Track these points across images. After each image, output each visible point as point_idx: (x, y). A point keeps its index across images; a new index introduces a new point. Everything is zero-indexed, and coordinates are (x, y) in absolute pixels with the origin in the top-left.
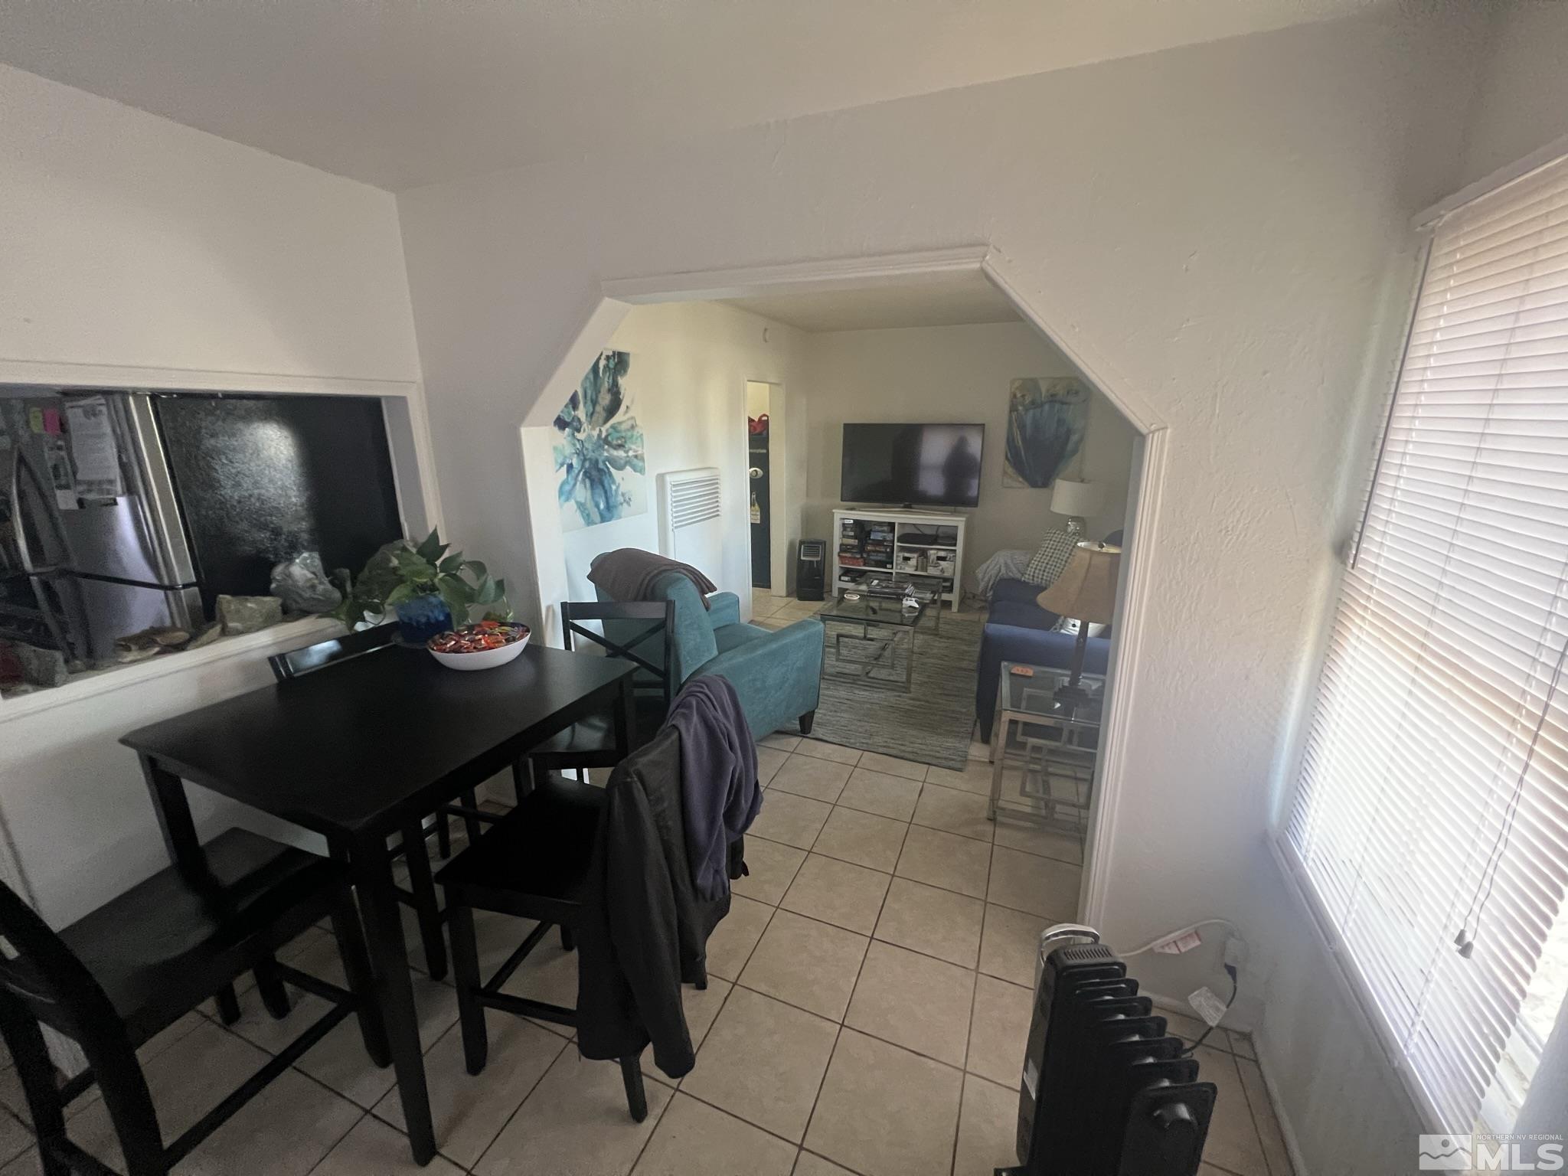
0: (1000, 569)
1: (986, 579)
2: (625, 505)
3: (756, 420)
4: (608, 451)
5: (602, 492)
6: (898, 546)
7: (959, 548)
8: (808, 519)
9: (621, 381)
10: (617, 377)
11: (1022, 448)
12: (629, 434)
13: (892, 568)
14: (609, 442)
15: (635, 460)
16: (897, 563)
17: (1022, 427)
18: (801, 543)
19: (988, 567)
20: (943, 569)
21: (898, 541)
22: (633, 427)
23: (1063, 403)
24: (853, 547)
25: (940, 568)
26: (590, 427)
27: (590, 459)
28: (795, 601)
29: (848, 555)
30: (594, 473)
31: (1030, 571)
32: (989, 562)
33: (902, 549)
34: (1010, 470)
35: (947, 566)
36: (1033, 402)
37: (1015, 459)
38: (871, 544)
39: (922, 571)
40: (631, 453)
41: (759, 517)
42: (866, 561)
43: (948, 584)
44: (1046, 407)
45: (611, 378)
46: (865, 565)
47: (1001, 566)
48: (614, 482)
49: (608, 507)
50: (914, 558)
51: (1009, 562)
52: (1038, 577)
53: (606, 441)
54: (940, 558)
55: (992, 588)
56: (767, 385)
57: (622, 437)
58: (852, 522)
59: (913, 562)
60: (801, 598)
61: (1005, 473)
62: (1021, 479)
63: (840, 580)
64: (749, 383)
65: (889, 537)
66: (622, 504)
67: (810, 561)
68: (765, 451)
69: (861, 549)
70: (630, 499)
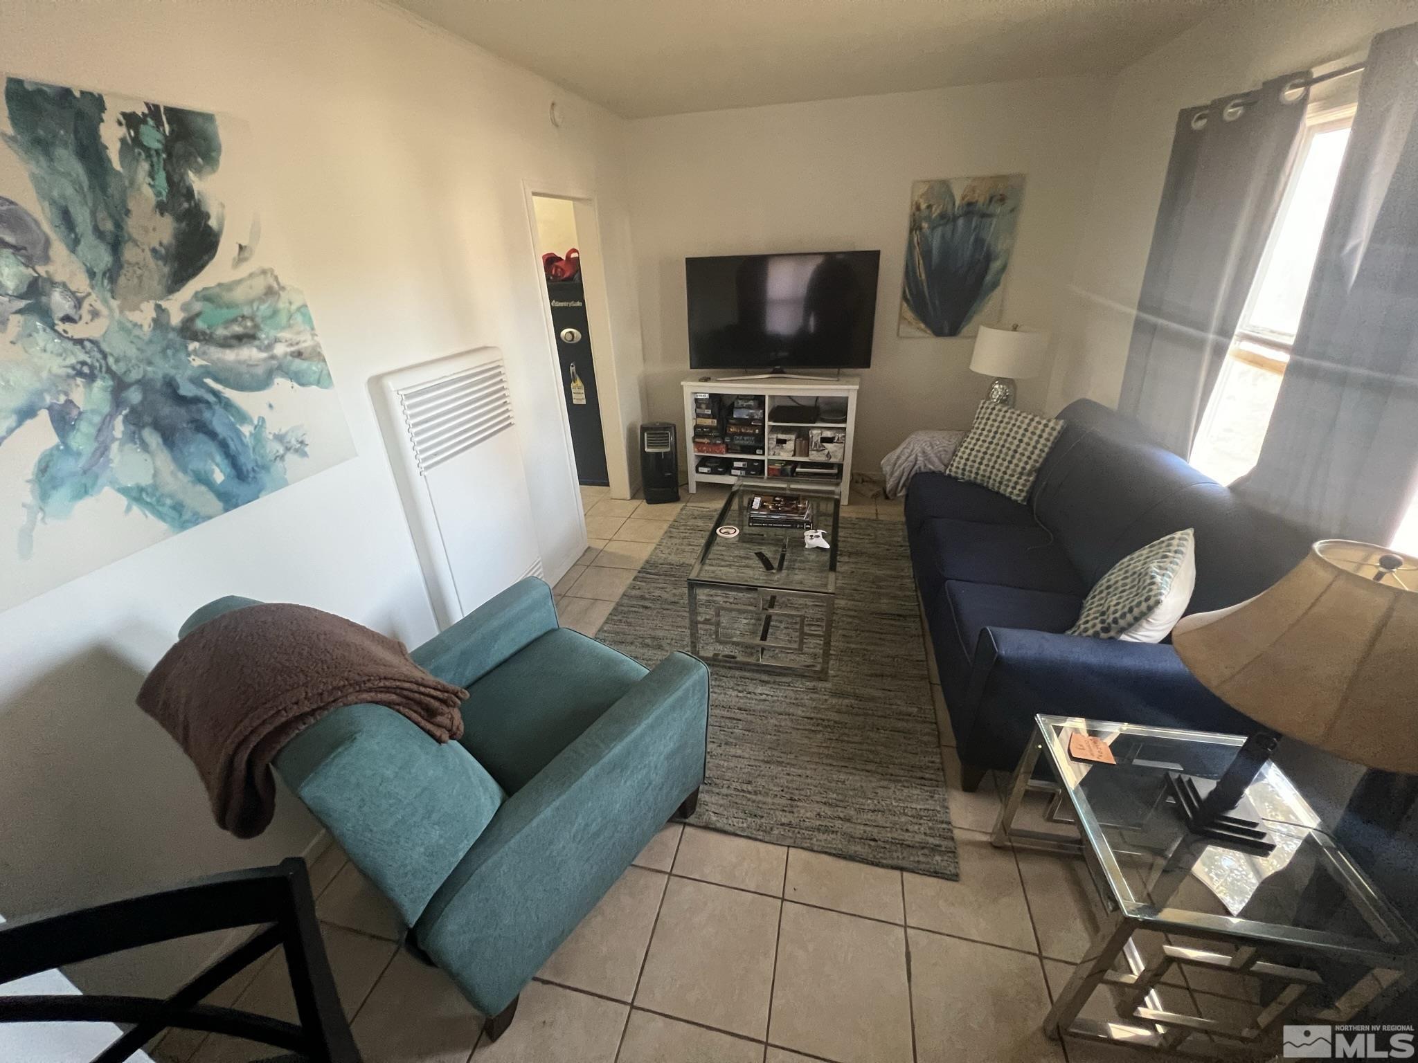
0: (916, 460)
1: (897, 474)
2: (290, 457)
3: (564, 258)
4: (202, 355)
5: (212, 447)
6: (769, 426)
7: (850, 425)
8: (647, 395)
9: (200, 184)
10: (182, 178)
11: (925, 284)
12: (264, 309)
13: (764, 454)
14: (204, 333)
15: (297, 361)
16: (769, 448)
17: (926, 255)
18: (644, 429)
19: (899, 458)
20: (829, 453)
21: (769, 420)
22: (270, 292)
23: (984, 216)
24: (711, 428)
25: (826, 452)
26: (115, 304)
27: (144, 384)
28: (642, 505)
29: (706, 441)
30: (167, 410)
31: (959, 463)
32: (898, 451)
33: (774, 429)
34: (909, 315)
35: (835, 449)
36: (942, 216)
37: (916, 299)
38: (734, 424)
39: (801, 455)
40: (280, 350)
41: (584, 396)
42: (729, 447)
43: (835, 471)
44: (961, 222)
45: (161, 177)
46: (727, 452)
47: (917, 455)
48: (243, 418)
49: (239, 472)
50: (790, 440)
51: (928, 449)
52: (971, 472)
53: (188, 331)
54: (825, 440)
55: (904, 485)
56: (571, 202)
57: (243, 317)
58: (707, 396)
59: (790, 445)
60: (652, 500)
61: (902, 318)
62: (922, 326)
63: (697, 471)
64: (535, 198)
65: (758, 414)
66: (282, 457)
67: (657, 453)
68: (579, 304)
69: (722, 431)
70: (302, 442)
